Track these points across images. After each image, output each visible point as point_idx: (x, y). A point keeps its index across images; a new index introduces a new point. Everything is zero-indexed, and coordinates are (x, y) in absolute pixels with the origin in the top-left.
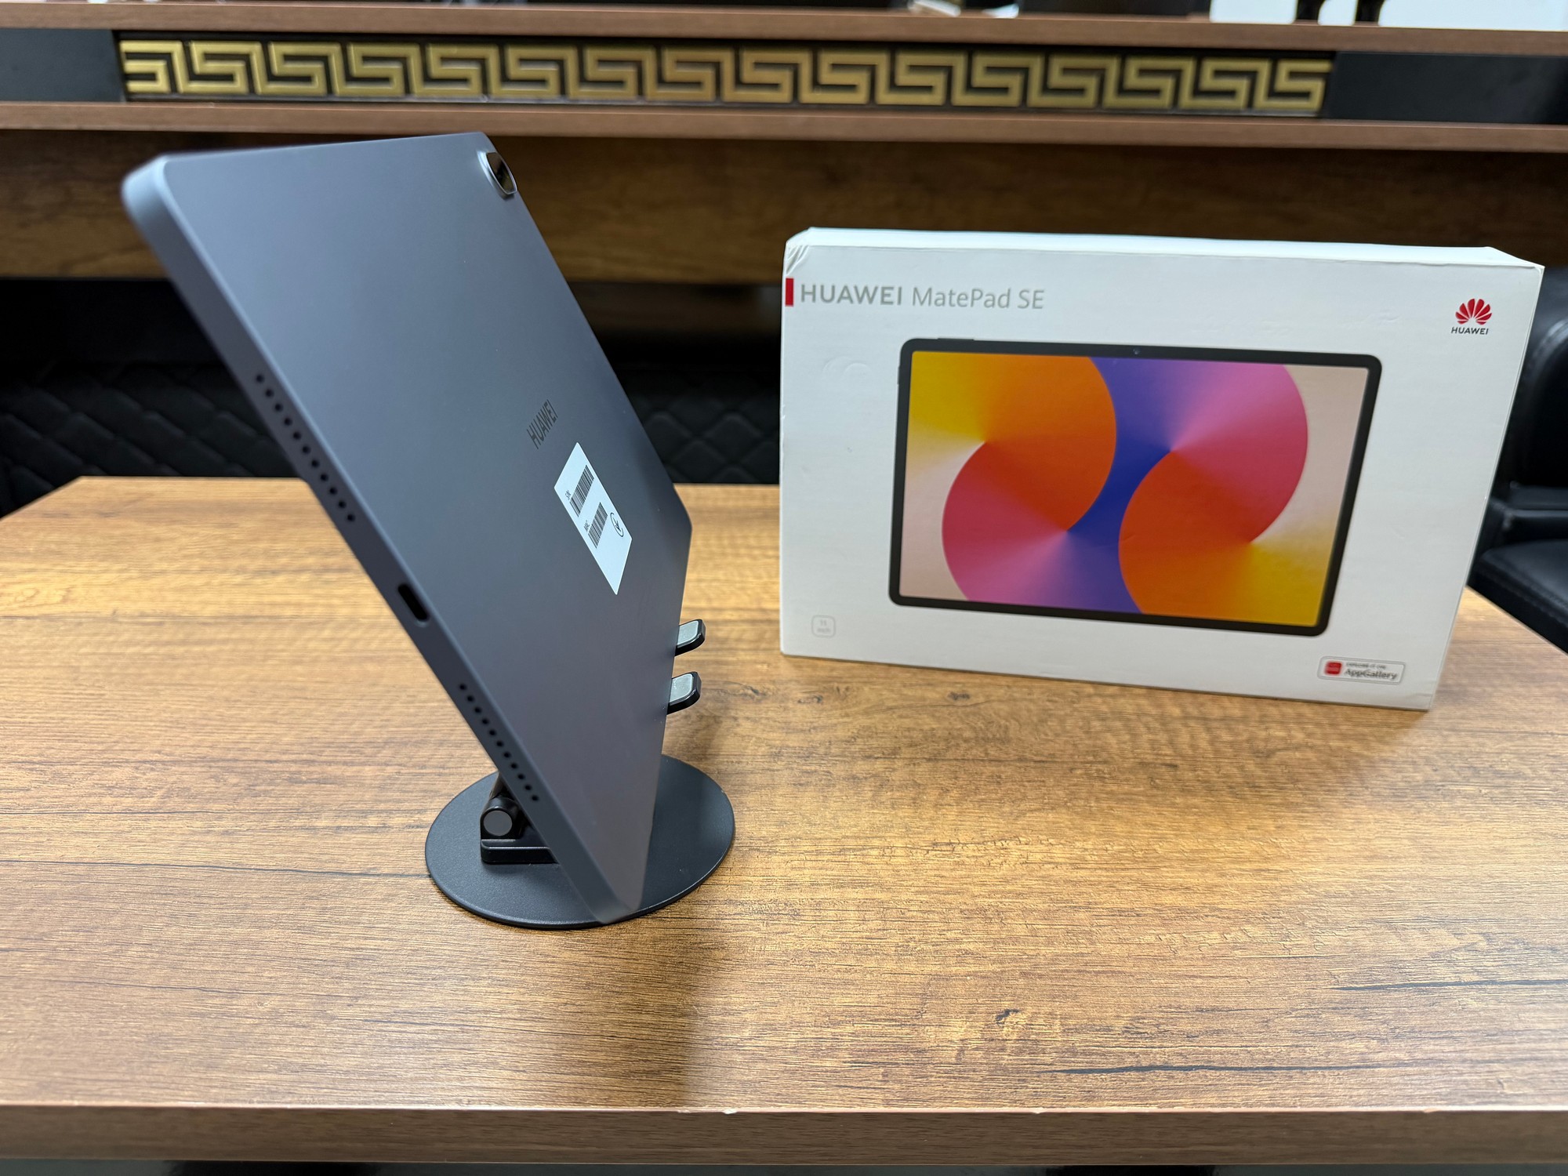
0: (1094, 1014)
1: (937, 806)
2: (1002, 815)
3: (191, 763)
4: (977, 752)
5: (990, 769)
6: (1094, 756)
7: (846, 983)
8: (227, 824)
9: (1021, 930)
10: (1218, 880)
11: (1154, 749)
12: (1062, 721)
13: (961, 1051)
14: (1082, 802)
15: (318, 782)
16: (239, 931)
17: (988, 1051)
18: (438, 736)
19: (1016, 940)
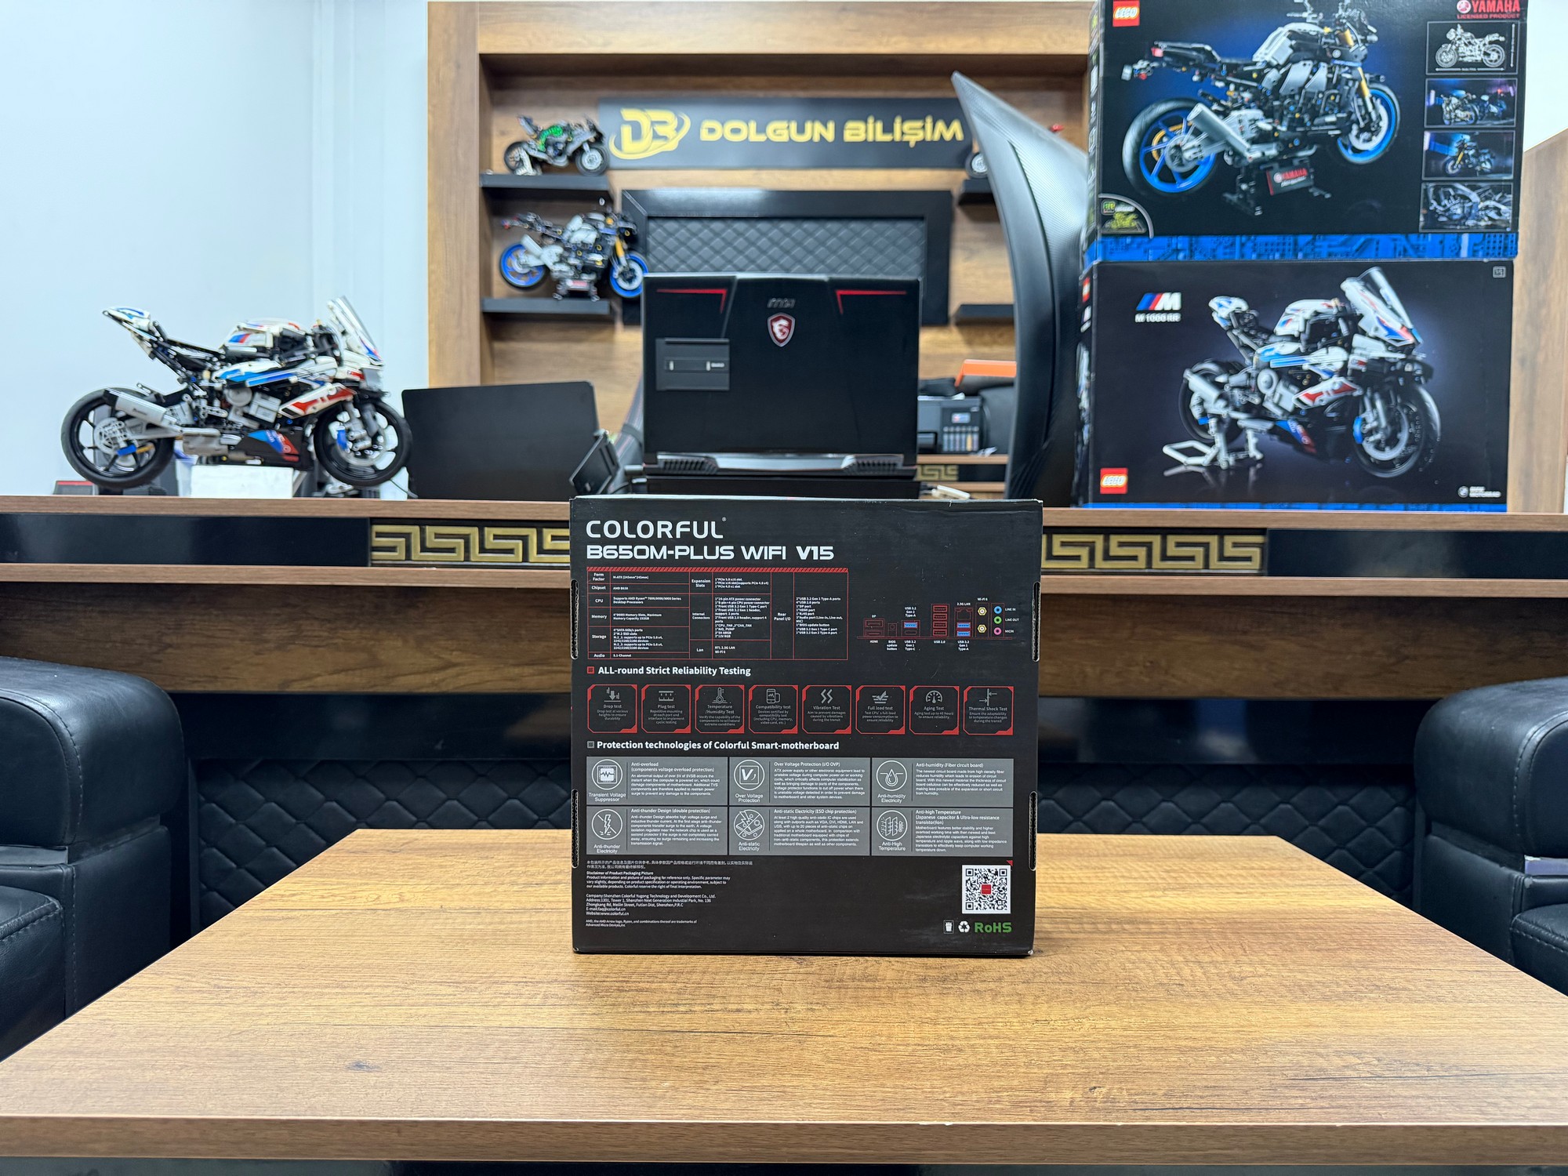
0: (1145, 1088)
2: (1076, 1007)
3: (549, 982)
4: (1055, 979)
5: (1063, 987)
6: (1130, 980)
7: (999, 1076)
8: (591, 1010)
9: (1096, 1055)
10: (1214, 1035)
11: (1167, 976)
12: (1107, 964)
13: (1072, 1102)
14: (1125, 1002)
15: (637, 990)
16: (631, 1056)
17: (1087, 1102)
18: (700, 969)
19: (1095, 1060)
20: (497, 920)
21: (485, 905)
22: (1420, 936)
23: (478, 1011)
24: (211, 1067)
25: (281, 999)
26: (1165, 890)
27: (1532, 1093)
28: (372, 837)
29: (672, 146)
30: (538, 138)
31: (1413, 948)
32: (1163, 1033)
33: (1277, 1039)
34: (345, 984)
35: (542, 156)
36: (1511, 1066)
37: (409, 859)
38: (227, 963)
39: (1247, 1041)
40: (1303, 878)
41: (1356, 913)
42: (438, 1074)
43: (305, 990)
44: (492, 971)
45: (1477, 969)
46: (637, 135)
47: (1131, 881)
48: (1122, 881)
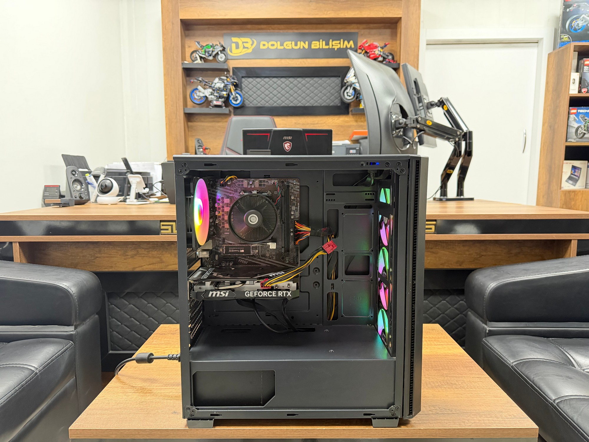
22: (467, 365)
27: (475, 418)
28: (165, 328)
29: (250, 51)
30: (202, 49)
31: (463, 369)
36: (473, 410)
40: (441, 341)
41: (452, 355)
45: (478, 376)
46: (237, 47)
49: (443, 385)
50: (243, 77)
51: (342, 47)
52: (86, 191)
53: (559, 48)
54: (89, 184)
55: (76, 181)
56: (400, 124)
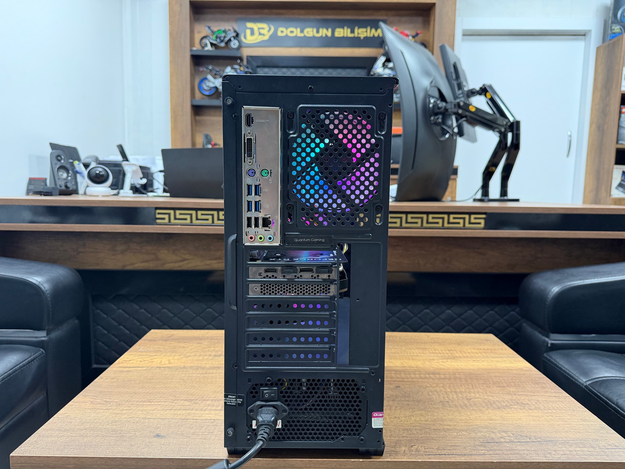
0: (430, 446)
1: (395, 410)
2: (410, 411)
4: (403, 399)
5: (406, 403)
6: (430, 400)
9: (415, 433)
11: (443, 398)
12: (422, 393)
13: (404, 452)
14: (427, 409)
17: (409, 452)
19: (414, 434)
20: (204, 372)
21: (200, 365)
22: (538, 381)
23: (198, 412)
24: (106, 436)
25: (129, 407)
26: (447, 359)
27: (564, 449)
28: (157, 333)
29: (266, 38)
30: (213, 35)
31: (533, 386)
32: (439, 423)
33: (479, 426)
34: (151, 400)
35: (214, 42)
36: (559, 437)
37: (171, 344)
38: (108, 392)
39: (468, 426)
40: (499, 353)
41: (515, 370)
42: (185, 439)
43: (137, 403)
44: (203, 395)
45: (555, 395)
46: (252, 33)
47: (435, 355)
48: (432, 355)
49: (512, 405)
50: (258, 67)
51: (369, 35)
52: (74, 180)
53: (610, 40)
54: (78, 173)
55: (62, 167)
56: (439, 108)
